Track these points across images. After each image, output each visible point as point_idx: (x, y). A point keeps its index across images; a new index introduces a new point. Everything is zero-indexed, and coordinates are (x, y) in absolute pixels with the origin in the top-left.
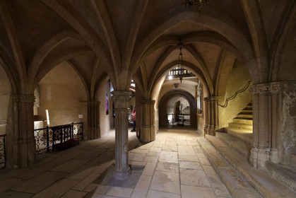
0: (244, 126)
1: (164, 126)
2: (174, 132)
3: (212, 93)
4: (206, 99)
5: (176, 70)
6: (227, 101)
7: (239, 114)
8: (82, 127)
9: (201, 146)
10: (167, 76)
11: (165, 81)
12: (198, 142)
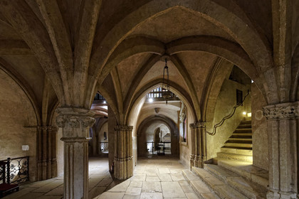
0: (235, 157)
1: (143, 156)
2: (154, 163)
3: (199, 118)
4: (192, 125)
5: (156, 92)
6: (215, 127)
7: (227, 142)
8: (27, 163)
9: (189, 182)
10: (147, 99)
11: (144, 104)
12: (185, 177)
